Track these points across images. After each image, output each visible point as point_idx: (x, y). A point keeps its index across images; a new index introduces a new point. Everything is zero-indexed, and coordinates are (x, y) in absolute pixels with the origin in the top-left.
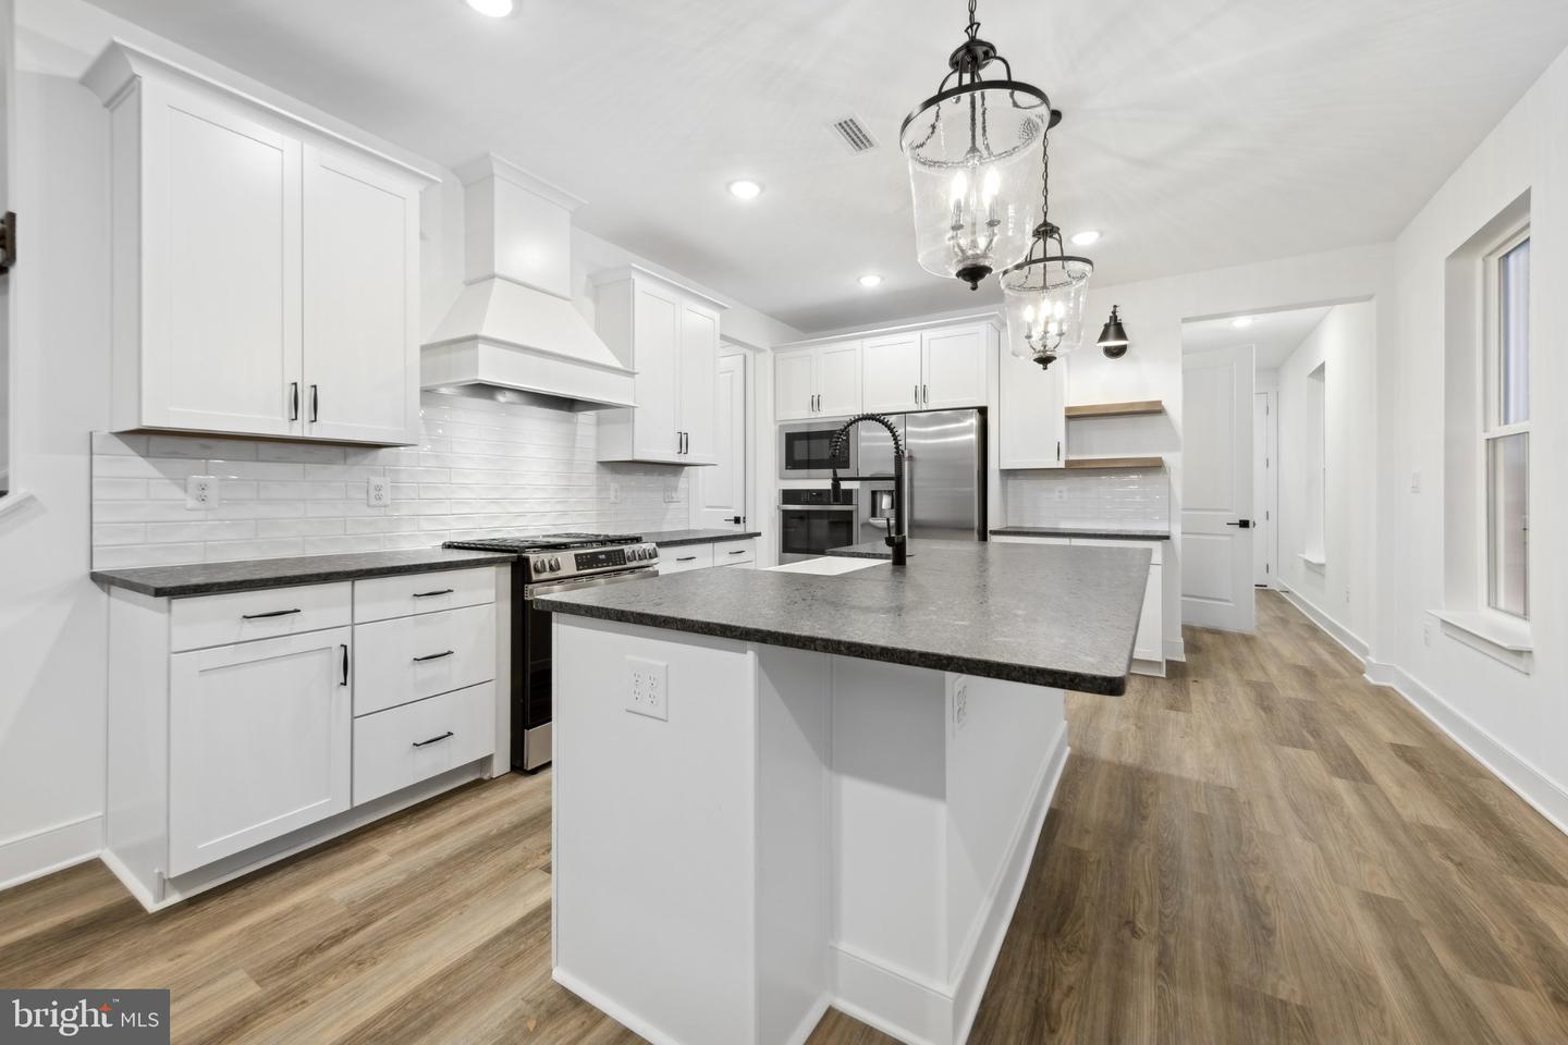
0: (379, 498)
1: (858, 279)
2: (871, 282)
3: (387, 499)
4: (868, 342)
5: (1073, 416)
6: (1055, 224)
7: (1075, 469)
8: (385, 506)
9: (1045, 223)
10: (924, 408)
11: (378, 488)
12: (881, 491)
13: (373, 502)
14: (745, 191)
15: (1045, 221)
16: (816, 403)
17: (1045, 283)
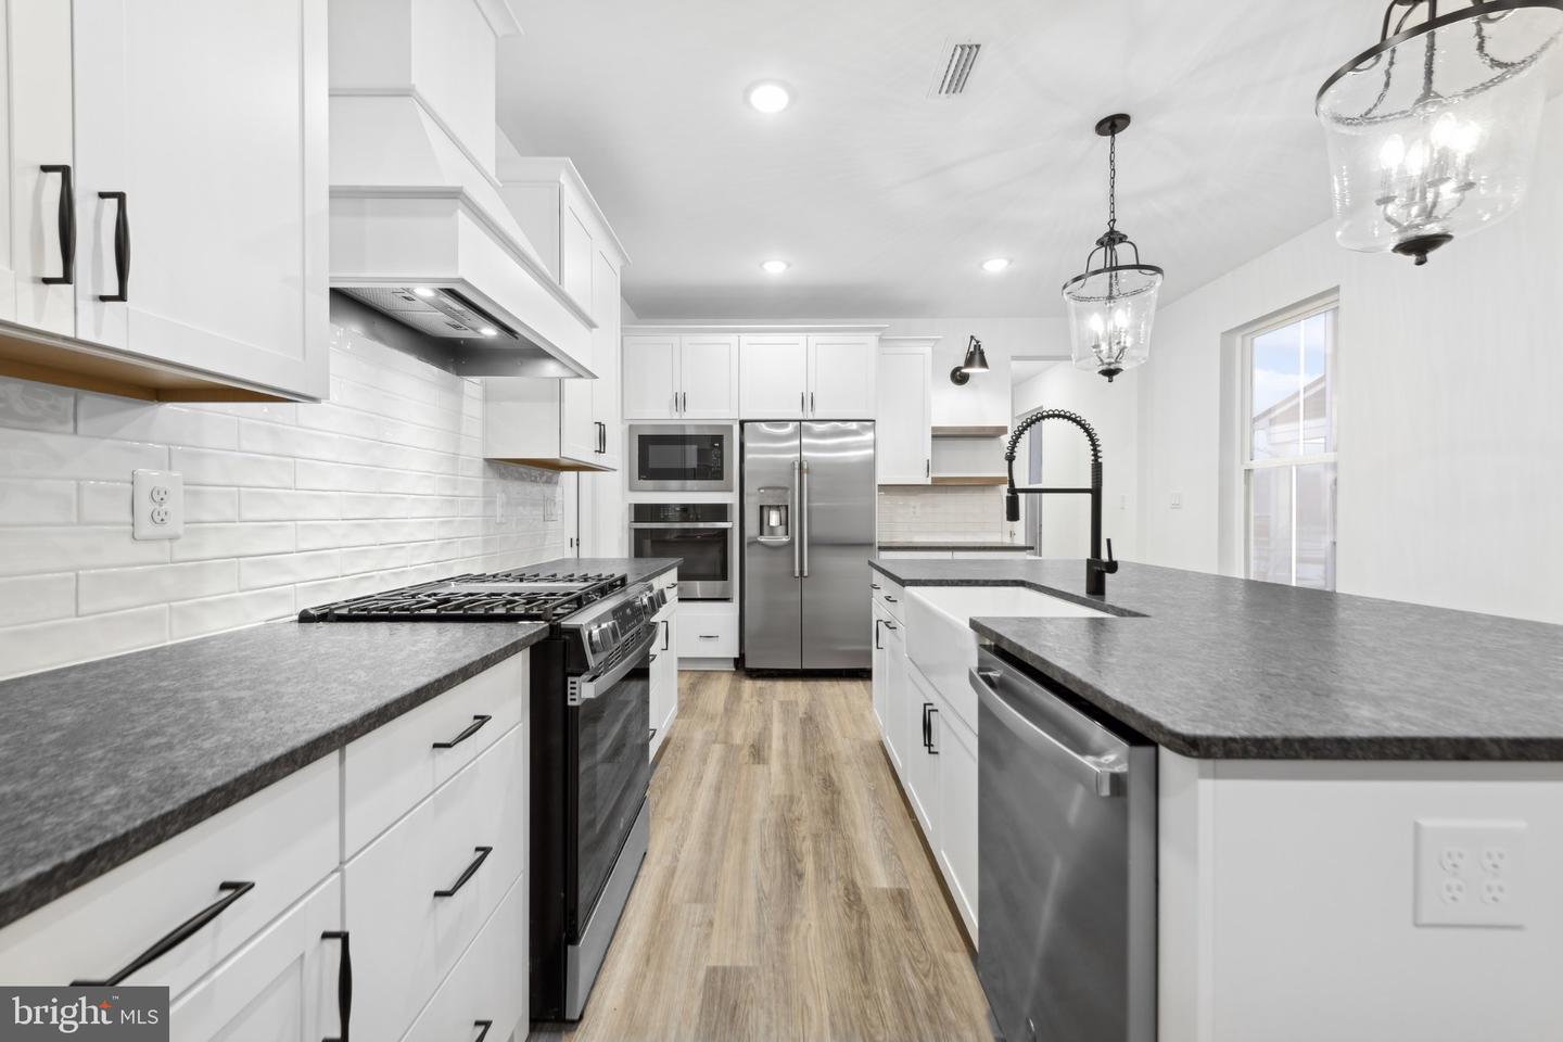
0: (158, 519)
1: (761, 265)
2: (775, 269)
3: (175, 525)
4: (746, 338)
5: (939, 435)
6: (1122, 232)
7: (941, 486)
8: (171, 539)
9: (1112, 231)
10: (811, 417)
11: (159, 497)
12: (770, 507)
13: (146, 528)
14: (770, 100)
15: (1112, 229)
16: (680, 402)
17: (1111, 293)
